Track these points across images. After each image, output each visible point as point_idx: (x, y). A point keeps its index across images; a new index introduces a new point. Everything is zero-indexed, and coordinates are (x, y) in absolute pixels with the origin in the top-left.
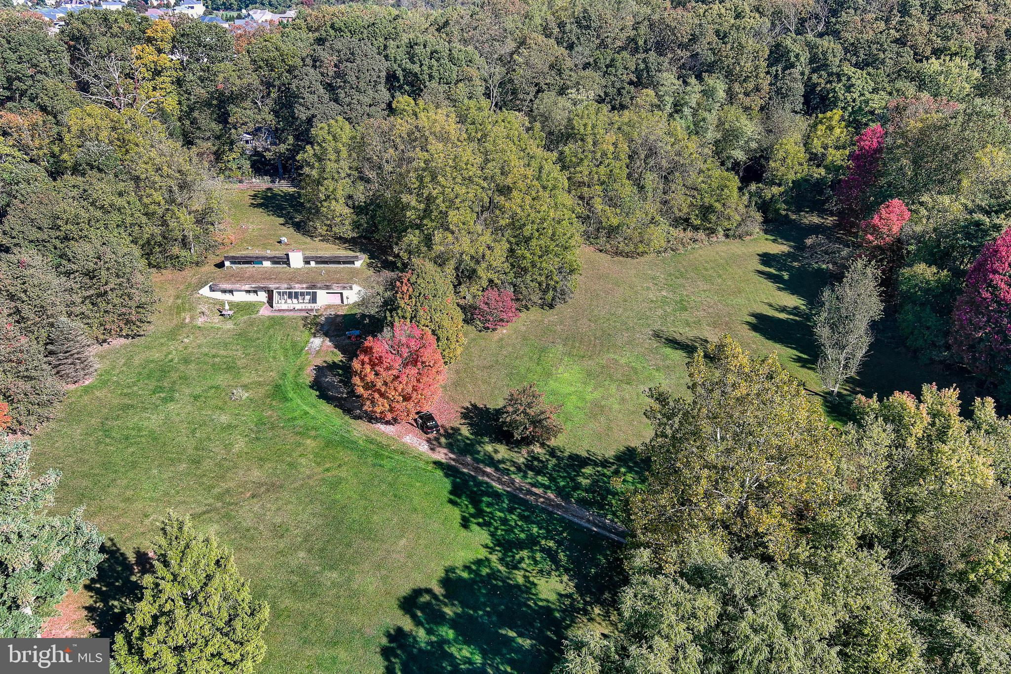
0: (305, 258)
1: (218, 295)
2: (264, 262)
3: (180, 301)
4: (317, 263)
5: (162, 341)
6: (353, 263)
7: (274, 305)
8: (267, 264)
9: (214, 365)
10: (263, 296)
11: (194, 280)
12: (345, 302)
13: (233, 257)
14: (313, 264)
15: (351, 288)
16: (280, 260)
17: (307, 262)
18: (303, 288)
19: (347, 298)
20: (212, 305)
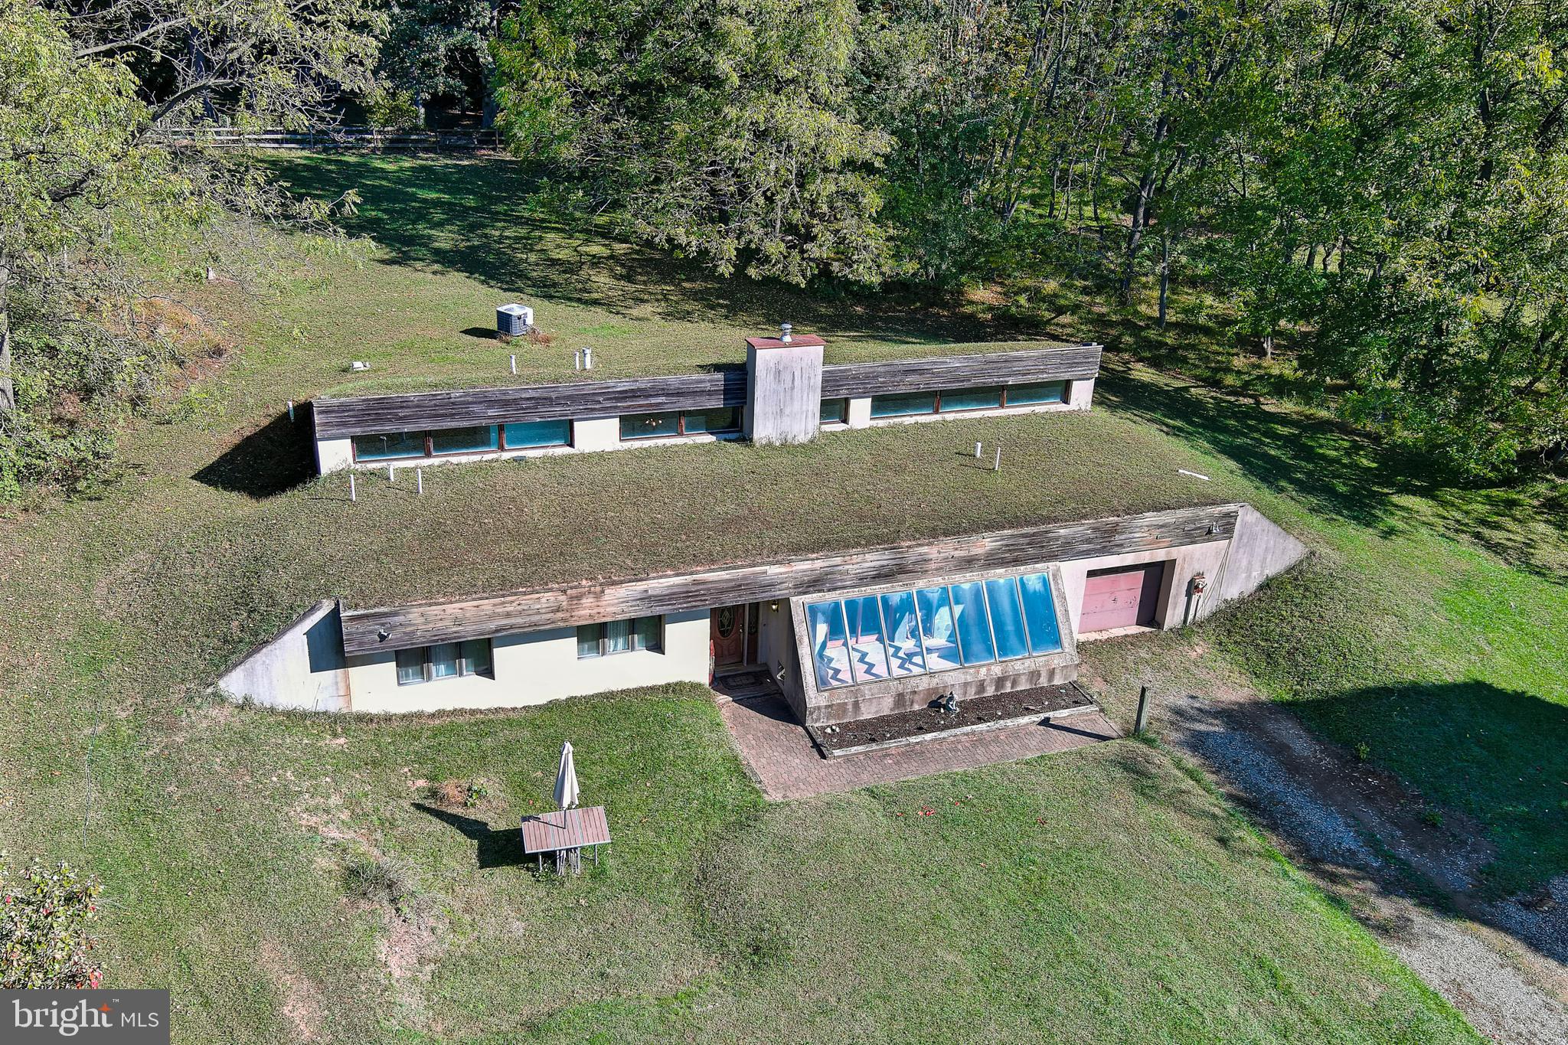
0: (826, 384)
2: (576, 430)
4: (880, 405)
6: (1063, 391)
7: (816, 700)
8: (599, 436)
12: (1173, 616)
13: (378, 409)
14: (861, 411)
15: (1228, 531)
16: (688, 404)
17: (834, 408)
18: (967, 563)
19: (1193, 588)
20: (360, 782)
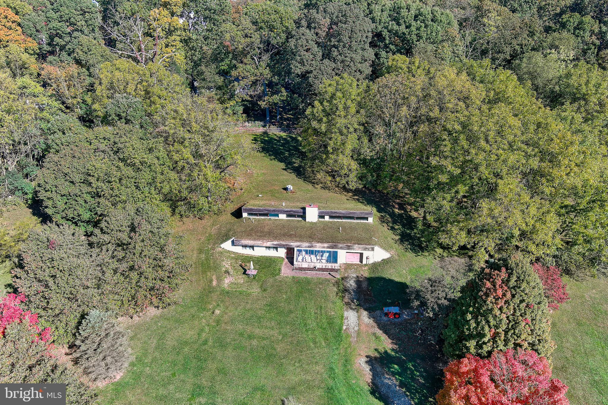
0: (320, 213)
1: (239, 250)
2: (280, 215)
3: (203, 256)
4: (331, 217)
5: (193, 311)
6: (367, 219)
7: (295, 263)
8: (282, 217)
9: (252, 351)
10: (282, 253)
11: (214, 231)
12: (364, 262)
13: (251, 210)
14: (327, 218)
15: (373, 249)
16: (296, 214)
17: (321, 216)
18: (324, 247)
19: (367, 258)
20: (234, 261)
